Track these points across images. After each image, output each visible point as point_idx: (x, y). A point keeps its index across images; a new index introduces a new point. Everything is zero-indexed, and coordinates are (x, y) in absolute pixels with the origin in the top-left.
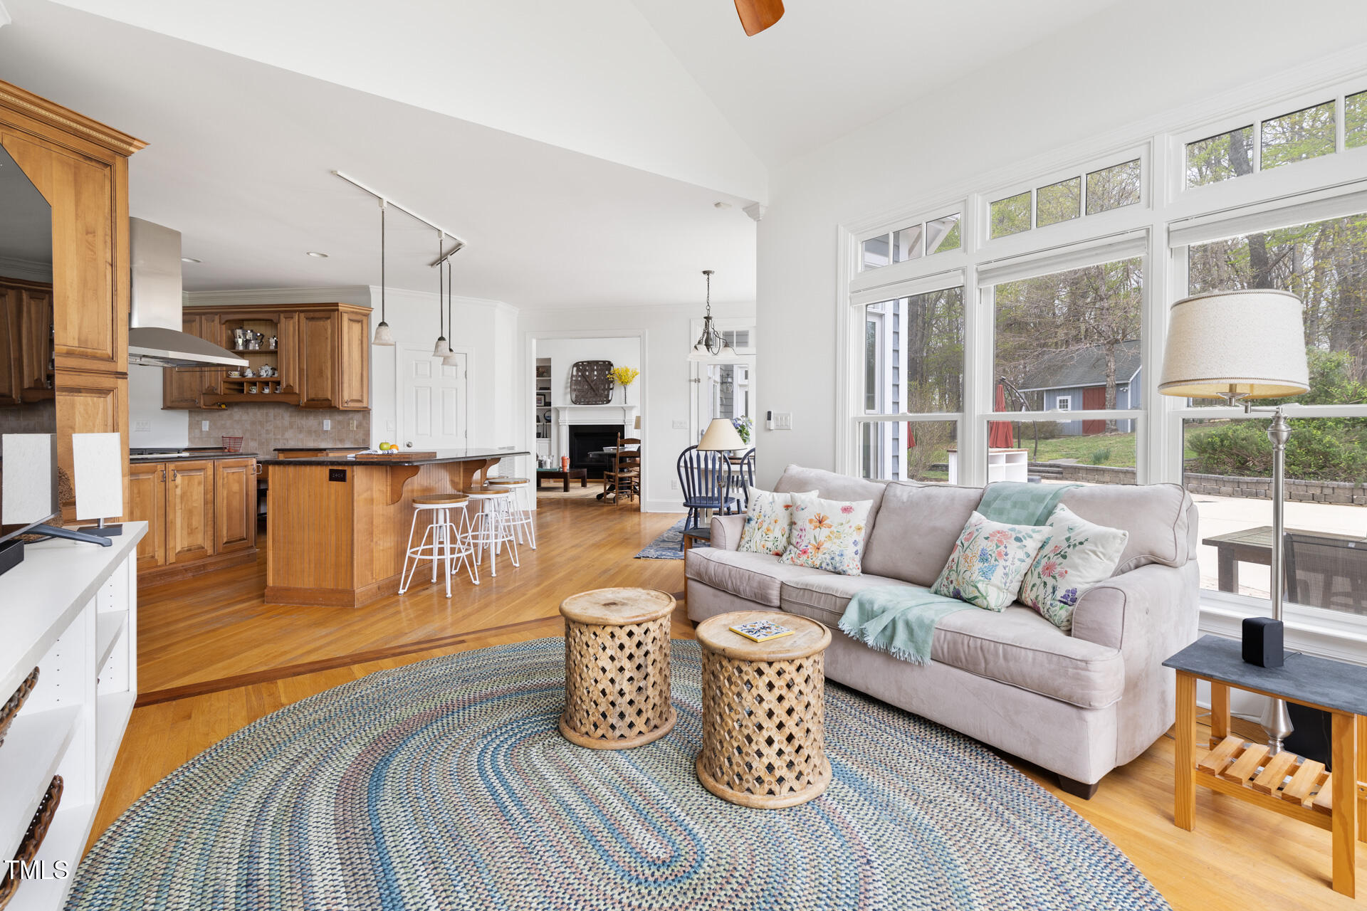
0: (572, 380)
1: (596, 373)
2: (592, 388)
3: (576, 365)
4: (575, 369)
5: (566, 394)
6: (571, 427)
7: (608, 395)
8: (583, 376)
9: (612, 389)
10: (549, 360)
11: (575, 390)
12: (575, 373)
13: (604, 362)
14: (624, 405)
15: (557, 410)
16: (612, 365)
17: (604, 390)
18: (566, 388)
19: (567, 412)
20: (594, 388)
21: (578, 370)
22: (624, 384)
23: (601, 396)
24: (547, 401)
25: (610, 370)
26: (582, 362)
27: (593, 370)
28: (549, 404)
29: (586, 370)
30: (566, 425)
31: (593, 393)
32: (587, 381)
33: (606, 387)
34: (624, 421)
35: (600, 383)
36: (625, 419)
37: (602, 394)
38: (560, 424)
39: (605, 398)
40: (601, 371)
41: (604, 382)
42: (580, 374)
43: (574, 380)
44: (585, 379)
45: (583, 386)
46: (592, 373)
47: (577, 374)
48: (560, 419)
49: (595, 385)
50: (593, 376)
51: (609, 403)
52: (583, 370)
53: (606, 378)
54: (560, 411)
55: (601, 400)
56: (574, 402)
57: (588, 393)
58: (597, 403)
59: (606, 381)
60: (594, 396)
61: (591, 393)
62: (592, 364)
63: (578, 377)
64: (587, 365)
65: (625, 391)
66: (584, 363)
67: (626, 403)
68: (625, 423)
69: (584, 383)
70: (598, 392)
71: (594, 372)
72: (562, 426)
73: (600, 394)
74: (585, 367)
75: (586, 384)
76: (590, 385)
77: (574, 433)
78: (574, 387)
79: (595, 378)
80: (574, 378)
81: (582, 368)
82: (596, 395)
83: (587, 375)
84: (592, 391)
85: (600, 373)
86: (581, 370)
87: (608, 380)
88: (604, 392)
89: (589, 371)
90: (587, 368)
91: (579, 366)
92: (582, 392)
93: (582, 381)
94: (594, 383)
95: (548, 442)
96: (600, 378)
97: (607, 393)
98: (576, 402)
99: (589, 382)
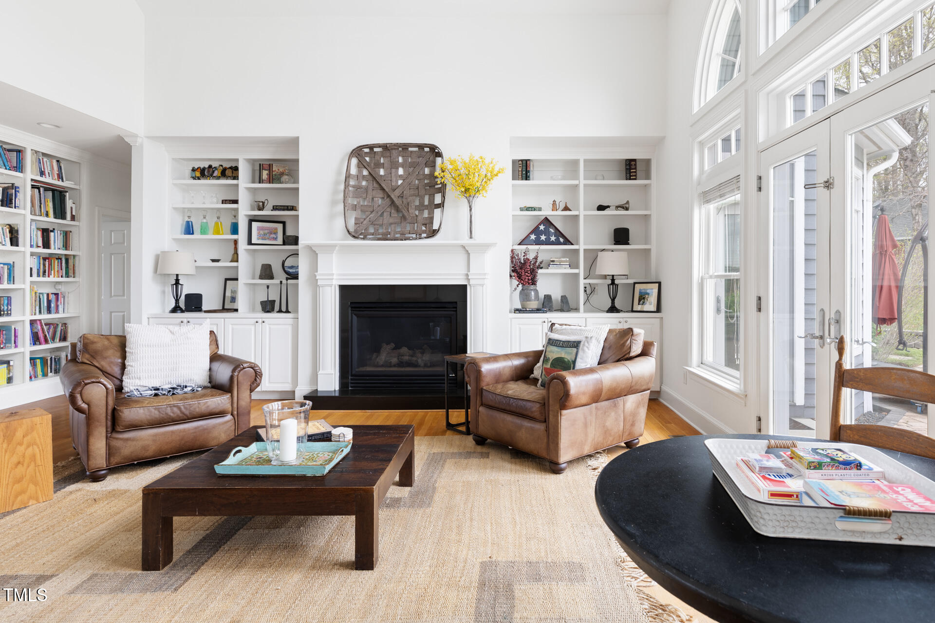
0: (347, 185)
1: (401, 171)
2: (393, 202)
3: (357, 152)
4: (354, 161)
5: (332, 217)
6: (346, 291)
7: (431, 219)
8: (373, 177)
9: (438, 206)
10: (294, 143)
11: (354, 208)
12: (354, 171)
13: (421, 147)
14: (466, 240)
15: (313, 252)
16: (439, 155)
17: (421, 207)
18: (334, 203)
19: (335, 257)
20: (398, 202)
21: (361, 165)
22: (468, 193)
23: (413, 222)
24: (289, 233)
25: (433, 166)
26: (371, 147)
27: (395, 165)
28: (295, 240)
29: (378, 165)
30: (331, 286)
31: (396, 215)
32: (383, 189)
33: (426, 203)
34: (467, 275)
35: (412, 193)
36: (469, 271)
37: (417, 216)
38: (319, 283)
39: (425, 225)
40: (414, 165)
41: (422, 192)
42: (365, 173)
43: (353, 187)
44: (378, 183)
45: (373, 198)
46: (393, 170)
47: (360, 172)
48: (319, 272)
49: (401, 196)
50: (394, 179)
51: (433, 236)
52: (372, 165)
53: (426, 182)
54: (319, 255)
55: (416, 229)
56: (353, 234)
57: (385, 214)
58: (407, 235)
59: (426, 189)
60: (398, 220)
61: (390, 216)
62: (394, 150)
63: (360, 178)
64: (382, 154)
65: (471, 210)
66: (376, 150)
67: (471, 238)
68: (468, 280)
69: (374, 192)
70: (410, 211)
71: (398, 168)
72: (323, 286)
73: (413, 217)
74: (377, 157)
75: (380, 194)
76: (389, 196)
77: (351, 303)
78: (351, 201)
79: (400, 182)
80: (352, 182)
81: (370, 160)
82: (404, 218)
83: (381, 176)
84: (393, 211)
85: (411, 170)
86: (369, 164)
87: (430, 187)
88: (423, 213)
89: (385, 165)
90: (381, 158)
91: (364, 156)
92: (372, 212)
93: (371, 187)
94: (398, 192)
95: (290, 321)
96: (412, 182)
97: (429, 214)
98: (356, 235)
99: (387, 190)
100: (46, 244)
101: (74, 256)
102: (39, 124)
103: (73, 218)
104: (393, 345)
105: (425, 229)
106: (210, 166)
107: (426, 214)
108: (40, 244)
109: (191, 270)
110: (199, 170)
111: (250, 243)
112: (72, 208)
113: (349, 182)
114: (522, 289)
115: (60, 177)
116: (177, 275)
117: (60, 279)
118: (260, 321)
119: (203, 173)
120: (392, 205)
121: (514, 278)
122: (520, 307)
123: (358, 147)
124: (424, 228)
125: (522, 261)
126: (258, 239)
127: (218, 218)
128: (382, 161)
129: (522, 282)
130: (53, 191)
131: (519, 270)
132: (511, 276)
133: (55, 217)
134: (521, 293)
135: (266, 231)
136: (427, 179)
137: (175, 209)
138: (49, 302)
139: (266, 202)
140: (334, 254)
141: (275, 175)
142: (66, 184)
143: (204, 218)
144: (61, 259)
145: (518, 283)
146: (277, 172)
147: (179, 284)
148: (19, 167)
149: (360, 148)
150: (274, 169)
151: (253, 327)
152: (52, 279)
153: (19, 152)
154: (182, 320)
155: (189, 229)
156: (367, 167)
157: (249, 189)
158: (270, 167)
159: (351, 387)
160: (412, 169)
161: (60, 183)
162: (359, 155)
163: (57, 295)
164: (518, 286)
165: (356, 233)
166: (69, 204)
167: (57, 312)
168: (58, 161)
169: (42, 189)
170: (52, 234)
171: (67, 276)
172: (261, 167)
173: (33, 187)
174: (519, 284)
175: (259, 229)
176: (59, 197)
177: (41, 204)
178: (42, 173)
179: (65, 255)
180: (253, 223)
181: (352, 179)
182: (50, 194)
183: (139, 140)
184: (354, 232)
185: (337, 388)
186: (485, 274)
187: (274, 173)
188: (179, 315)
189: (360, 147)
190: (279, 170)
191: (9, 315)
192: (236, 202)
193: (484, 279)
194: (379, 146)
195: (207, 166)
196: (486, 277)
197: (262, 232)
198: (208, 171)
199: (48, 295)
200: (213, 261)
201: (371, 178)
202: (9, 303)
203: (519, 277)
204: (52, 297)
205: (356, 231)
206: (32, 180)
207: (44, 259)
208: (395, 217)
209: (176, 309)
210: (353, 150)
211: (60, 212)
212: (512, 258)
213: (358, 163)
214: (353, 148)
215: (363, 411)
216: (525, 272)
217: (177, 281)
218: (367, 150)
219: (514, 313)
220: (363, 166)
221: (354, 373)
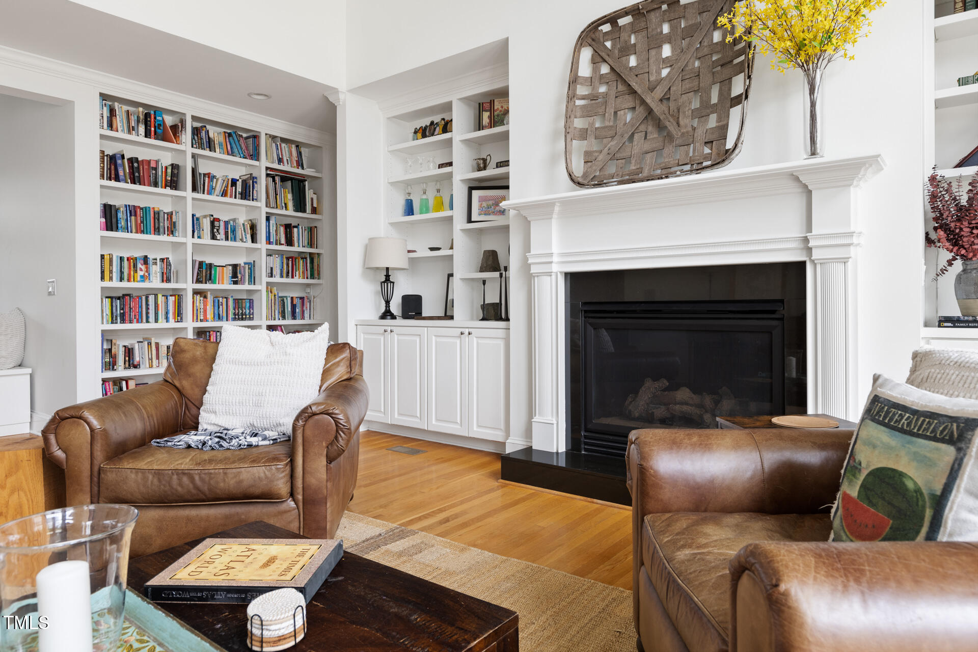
0: (571, 97)
1: (667, 51)
2: (650, 111)
3: (590, 35)
4: (586, 54)
5: (553, 160)
7: (722, 130)
8: (617, 74)
9: (737, 101)
11: (583, 135)
12: (585, 70)
14: (799, 159)
17: (702, 114)
19: (555, 224)
20: (657, 109)
21: (598, 57)
22: (805, 54)
23: (687, 142)
26: (612, 19)
27: (656, 42)
29: (627, 50)
30: (549, 274)
31: (656, 136)
32: (633, 92)
33: (714, 99)
34: (806, 240)
35: (687, 86)
36: (809, 228)
37: (694, 129)
38: (534, 270)
39: (709, 143)
40: (689, 33)
41: (706, 79)
42: (605, 69)
43: (583, 97)
44: (625, 82)
45: (615, 113)
46: (653, 52)
47: (596, 69)
48: (533, 252)
49: (665, 99)
50: (653, 68)
51: (724, 160)
52: (616, 52)
53: (714, 59)
54: (532, 223)
55: (691, 154)
56: (580, 180)
57: (636, 136)
58: (673, 170)
59: (713, 73)
60: (657, 145)
61: (645, 138)
62: (652, 14)
63: (597, 83)
64: (633, 28)
65: (812, 91)
66: (622, 22)
67: (813, 153)
68: (809, 250)
69: (619, 100)
70: (681, 123)
71: (660, 47)
72: (539, 275)
73: (687, 132)
74: (624, 36)
75: (628, 101)
76: (643, 102)
77: (585, 304)
78: (579, 123)
79: (665, 72)
80: (582, 90)
81: (613, 45)
82: (670, 137)
83: (631, 68)
84: (650, 129)
85: (684, 43)
86: (609, 52)
87: (722, 66)
88: (707, 121)
89: (638, 47)
90: (630, 37)
91: (602, 40)
92: (612, 137)
93: (613, 93)
94: (659, 92)
95: (501, 333)
96: (686, 65)
97: (719, 120)
98: (585, 182)
99: (639, 91)
100: (290, 242)
101: (319, 254)
102: (249, 95)
103: (314, 210)
104: (665, 383)
105: (710, 151)
106: (432, 123)
107: (713, 121)
108: (283, 241)
109: (403, 264)
110: (421, 131)
111: (470, 220)
112: (312, 199)
113: (575, 90)
114: (964, 270)
115: (300, 164)
116: (387, 269)
117: (306, 281)
118: (466, 331)
119: (424, 132)
120: (649, 118)
121: (938, 244)
122: (956, 313)
123: (589, 25)
124: (707, 150)
125: (964, 201)
126: (480, 215)
127: (438, 191)
128: (633, 41)
129: (963, 252)
130: (291, 179)
131: (952, 225)
132: (929, 241)
133: (296, 210)
134: (959, 278)
135: (491, 202)
136: (717, 52)
137: (392, 184)
138: (294, 307)
139: (489, 158)
140: (553, 220)
141: (498, 115)
142: (307, 171)
143: (425, 193)
144: (306, 258)
145: (950, 256)
146: (501, 111)
147: (389, 280)
148: (255, 155)
149: (595, 26)
150: (495, 108)
151: (458, 341)
152: (297, 280)
153: (256, 137)
154: (386, 328)
155: (409, 210)
156: (607, 58)
157: (467, 142)
158: (492, 103)
159: (586, 450)
160: (687, 40)
161: (299, 171)
162: (593, 40)
163: (302, 299)
164: (950, 263)
165: (585, 179)
166: (309, 194)
167: (303, 318)
168: (297, 146)
169: (277, 179)
170: (295, 230)
171: (312, 277)
172: (481, 108)
173: (268, 175)
174: (954, 259)
175: (481, 199)
176: (297, 185)
177: (276, 195)
178: (280, 161)
179: (310, 254)
180: (473, 191)
181: (582, 84)
182: (289, 183)
183: (342, 97)
184: (582, 177)
185: (562, 448)
186: (851, 234)
187: (496, 113)
188: (388, 322)
189: (592, 23)
190: (502, 107)
191: (251, 319)
192: (450, 164)
193: (849, 245)
194: (625, 12)
195: (428, 124)
196: (855, 240)
197: (484, 204)
198: (430, 130)
199: (292, 298)
200: (432, 249)
201: (613, 77)
202: (251, 307)
203: (955, 241)
204: (297, 302)
205: (585, 175)
206: (267, 168)
207: (288, 259)
208: (655, 138)
209: (387, 314)
210: (582, 32)
211: (300, 205)
212: (933, 197)
213: (593, 56)
214: (582, 29)
215: (589, 499)
216: (973, 228)
217: (388, 277)
218: (606, 28)
219: (939, 326)
220: (601, 60)
221: (590, 426)
